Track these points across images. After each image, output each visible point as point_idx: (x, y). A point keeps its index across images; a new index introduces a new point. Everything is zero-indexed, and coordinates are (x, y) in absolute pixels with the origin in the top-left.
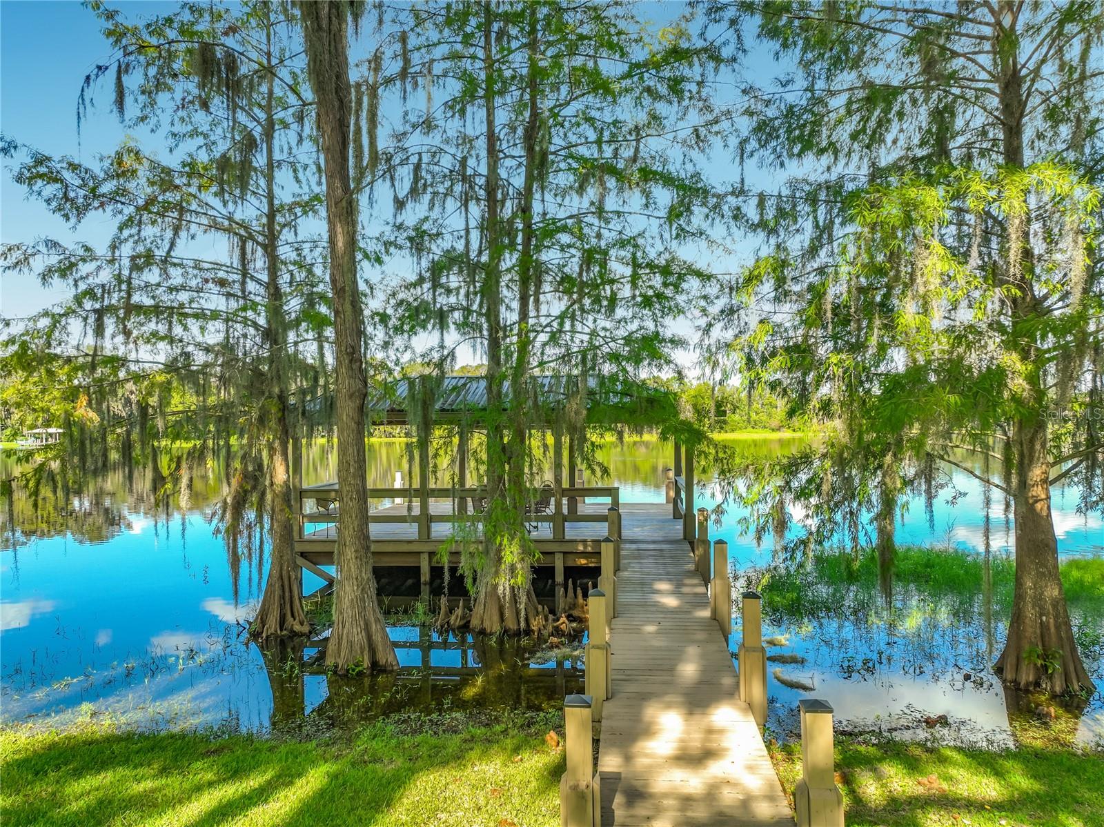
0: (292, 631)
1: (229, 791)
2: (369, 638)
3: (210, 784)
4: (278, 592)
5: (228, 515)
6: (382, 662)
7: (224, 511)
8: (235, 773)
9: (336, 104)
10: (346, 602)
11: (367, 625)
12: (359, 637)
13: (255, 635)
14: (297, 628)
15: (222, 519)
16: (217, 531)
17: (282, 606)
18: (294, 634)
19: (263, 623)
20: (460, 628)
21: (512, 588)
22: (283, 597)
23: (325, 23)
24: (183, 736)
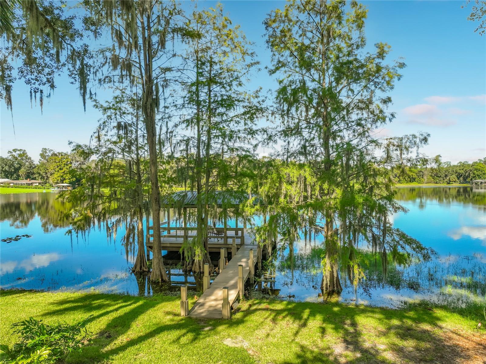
0: (143, 270)
1: (124, 304)
2: (161, 273)
3: (120, 303)
4: (140, 260)
5: (126, 240)
6: (164, 279)
7: (125, 239)
8: (125, 302)
9: (152, 135)
10: (155, 264)
11: (160, 271)
12: (158, 273)
13: (133, 271)
14: (145, 270)
15: (124, 241)
16: (123, 244)
17: (141, 264)
18: (144, 271)
19: (136, 268)
20: (189, 270)
21: (199, 260)
22: (141, 261)
23: (149, 115)
24: (114, 294)
